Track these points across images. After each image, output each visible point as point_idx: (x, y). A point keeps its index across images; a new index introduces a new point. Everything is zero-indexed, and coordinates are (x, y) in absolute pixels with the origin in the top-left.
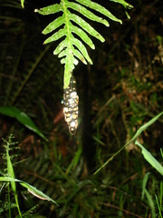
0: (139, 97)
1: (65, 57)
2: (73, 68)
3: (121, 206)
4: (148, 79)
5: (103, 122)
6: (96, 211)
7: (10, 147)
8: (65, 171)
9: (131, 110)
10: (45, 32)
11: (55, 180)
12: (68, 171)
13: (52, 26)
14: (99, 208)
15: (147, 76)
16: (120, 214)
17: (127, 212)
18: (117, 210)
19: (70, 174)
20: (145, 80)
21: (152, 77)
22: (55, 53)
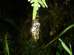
0: (57, 17)
1: (34, 3)
4: (60, 10)
7: (7, 37)
9: (53, 21)
20: (59, 10)
21: (62, 10)
22: (29, 1)
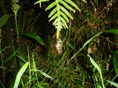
0: (95, 27)
1: (57, 25)
2: (60, 30)
3: (84, 80)
5: (77, 39)
6: (72, 82)
7: (34, 54)
8: (58, 63)
9: (91, 34)
10: (49, 16)
11: (53, 67)
12: (59, 62)
13: (52, 13)
14: (73, 80)
15: (100, 16)
16: (83, 83)
17: (87, 83)
18: (82, 81)
19: (60, 64)
20: (99, 18)
22: (53, 24)
